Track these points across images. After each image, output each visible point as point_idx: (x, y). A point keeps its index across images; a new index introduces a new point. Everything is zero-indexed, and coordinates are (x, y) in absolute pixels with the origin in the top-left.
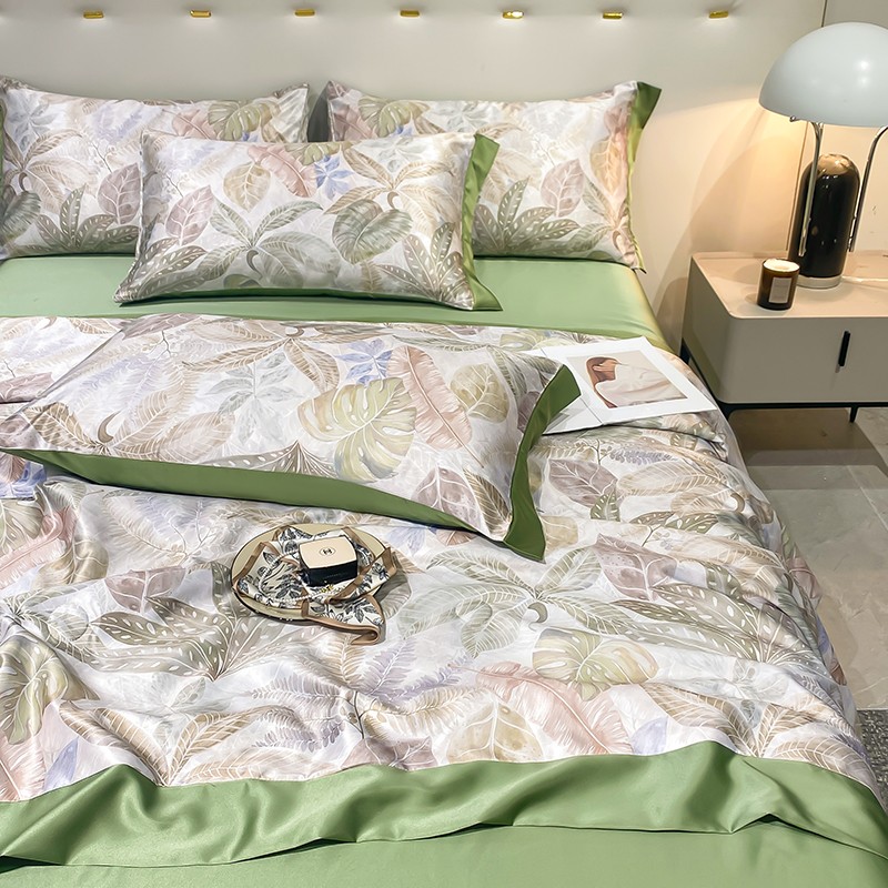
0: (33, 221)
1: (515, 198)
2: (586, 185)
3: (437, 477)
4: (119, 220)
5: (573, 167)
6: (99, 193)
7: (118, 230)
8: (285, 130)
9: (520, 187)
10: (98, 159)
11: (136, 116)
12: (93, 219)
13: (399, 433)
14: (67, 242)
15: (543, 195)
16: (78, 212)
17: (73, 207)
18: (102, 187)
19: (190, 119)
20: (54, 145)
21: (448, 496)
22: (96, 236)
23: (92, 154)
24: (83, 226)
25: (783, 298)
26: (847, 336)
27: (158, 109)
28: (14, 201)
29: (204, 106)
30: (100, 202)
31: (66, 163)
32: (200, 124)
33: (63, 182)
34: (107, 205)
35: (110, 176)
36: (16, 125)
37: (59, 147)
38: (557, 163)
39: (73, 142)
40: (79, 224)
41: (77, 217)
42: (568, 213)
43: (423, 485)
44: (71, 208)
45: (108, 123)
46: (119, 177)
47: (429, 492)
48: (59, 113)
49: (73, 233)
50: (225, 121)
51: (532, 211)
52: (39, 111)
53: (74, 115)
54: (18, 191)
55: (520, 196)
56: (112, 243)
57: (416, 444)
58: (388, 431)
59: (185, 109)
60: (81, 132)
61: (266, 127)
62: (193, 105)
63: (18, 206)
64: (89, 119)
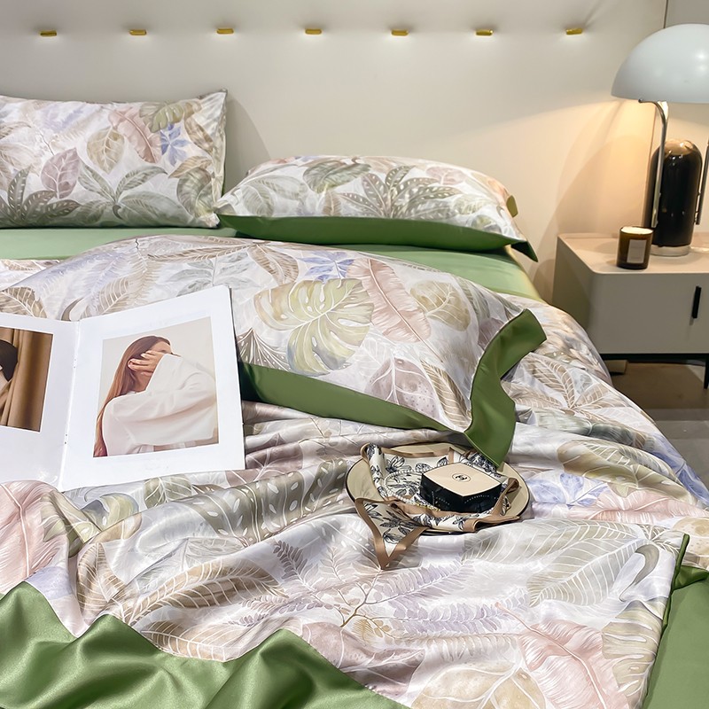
3: (393, 367)
4: (58, 195)
6: (42, 173)
7: (57, 203)
8: (204, 124)
10: (44, 144)
11: (78, 112)
12: (36, 194)
13: (355, 324)
14: (14, 215)
16: (23, 188)
17: (20, 184)
18: (45, 167)
19: (124, 113)
20: (7, 134)
21: (404, 386)
22: (38, 210)
23: (38, 140)
24: (27, 201)
25: (639, 258)
26: (698, 291)
27: (97, 106)
29: (136, 106)
30: (43, 180)
31: (16, 148)
32: (132, 117)
33: (12, 164)
34: (49, 182)
35: (53, 158)
37: (11, 135)
39: (24, 131)
40: (24, 199)
41: (22, 194)
43: (377, 375)
44: (18, 185)
45: (54, 116)
46: (60, 159)
47: (384, 383)
48: (14, 110)
49: (19, 207)
50: (153, 115)
53: (25, 110)
56: (52, 216)
57: (372, 335)
58: (343, 322)
59: (121, 107)
60: (31, 124)
61: (189, 120)
62: (127, 104)
64: (38, 114)
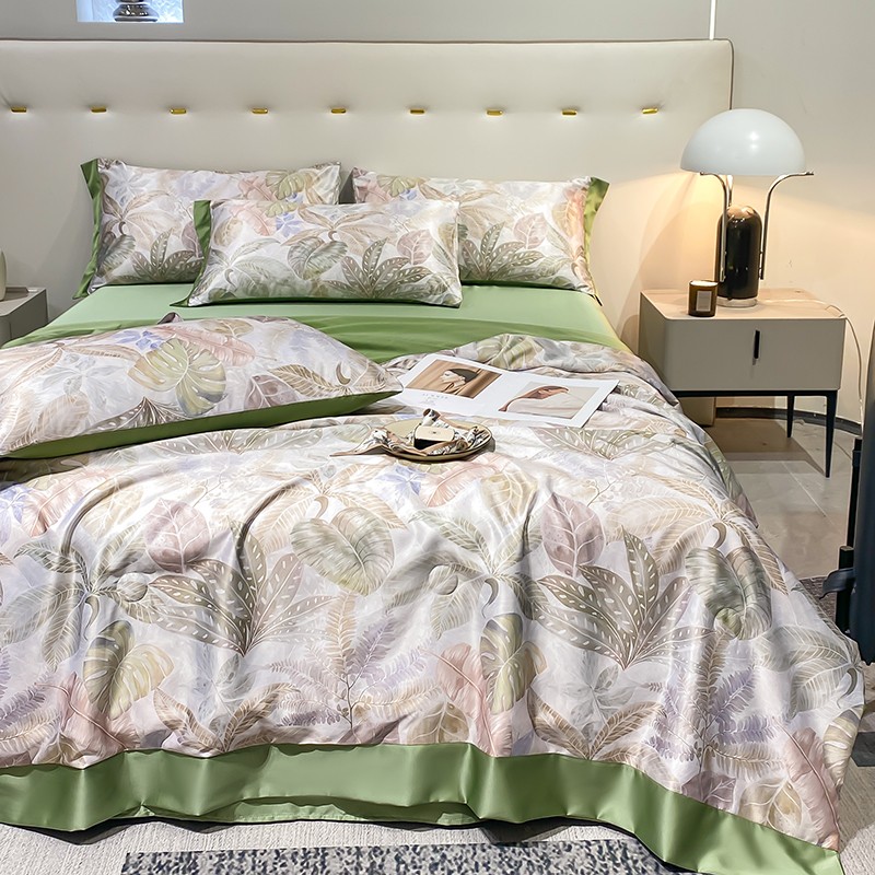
0: (128, 256)
1: (494, 235)
2: (549, 230)
5: (538, 218)
6: (183, 235)
7: (196, 262)
9: (497, 228)
10: (181, 210)
11: (211, 182)
12: (177, 254)
14: (155, 272)
15: (515, 234)
16: (165, 249)
17: (161, 245)
18: (184, 230)
19: (252, 182)
20: (147, 201)
22: (178, 267)
23: (177, 207)
24: (168, 260)
25: (706, 307)
26: (758, 333)
27: (227, 176)
28: (114, 242)
29: (262, 175)
30: (183, 242)
31: (156, 214)
32: (260, 186)
33: (155, 227)
34: (188, 243)
35: (191, 222)
36: (116, 189)
37: (151, 203)
38: (526, 214)
39: (162, 199)
40: (165, 258)
41: (164, 253)
42: (535, 247)
44: (158, 245)
45: (189, 186)
48: (150, 180)
49: (160, 266)
50: (278, 184)
51: (507, 244)
52: (135, 178)
53: (162, 181)
54: (118, 235)
55: (498, 234)
56: (190, 273)
59: (249, 176)
60: (169, 192)
61: (309, 190)
62: (252, 174)
63: (117, 245)
64: (174, 184)
